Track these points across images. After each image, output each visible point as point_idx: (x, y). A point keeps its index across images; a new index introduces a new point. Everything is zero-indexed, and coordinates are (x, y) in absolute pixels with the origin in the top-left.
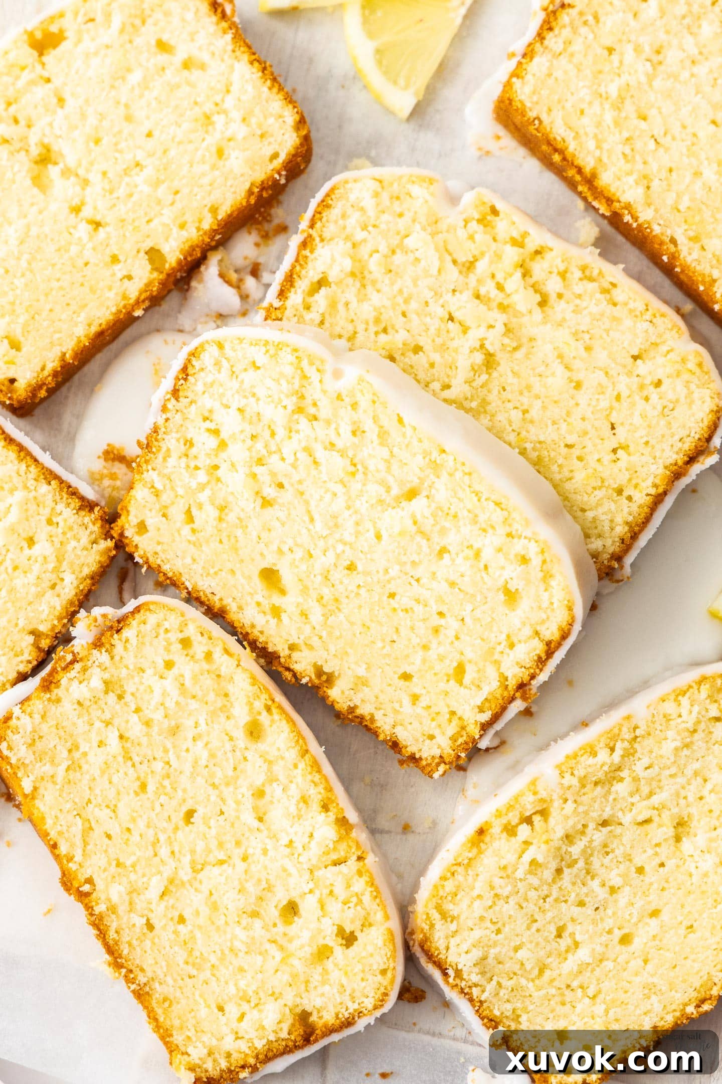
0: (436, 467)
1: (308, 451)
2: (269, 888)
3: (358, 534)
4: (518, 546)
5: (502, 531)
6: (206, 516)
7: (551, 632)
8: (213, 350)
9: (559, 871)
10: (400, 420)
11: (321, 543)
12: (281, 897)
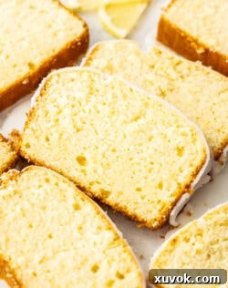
0: (146, 105)
1: (95, 107)
2: (86, 260)
3: (116, 137)
4: (181, 130)
5: (175, 125)
6: (54, 138)
7: (197, 163)
8: (56, 77)
9: (209, 256)
10: (131, 90)
11: (101, 142)
12: (91, 263)
